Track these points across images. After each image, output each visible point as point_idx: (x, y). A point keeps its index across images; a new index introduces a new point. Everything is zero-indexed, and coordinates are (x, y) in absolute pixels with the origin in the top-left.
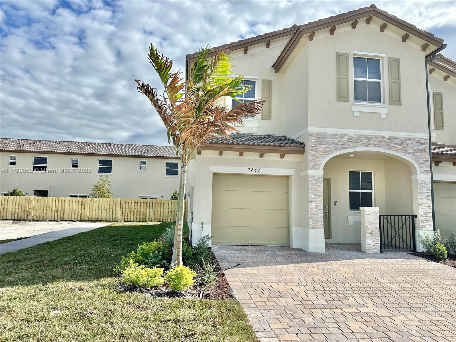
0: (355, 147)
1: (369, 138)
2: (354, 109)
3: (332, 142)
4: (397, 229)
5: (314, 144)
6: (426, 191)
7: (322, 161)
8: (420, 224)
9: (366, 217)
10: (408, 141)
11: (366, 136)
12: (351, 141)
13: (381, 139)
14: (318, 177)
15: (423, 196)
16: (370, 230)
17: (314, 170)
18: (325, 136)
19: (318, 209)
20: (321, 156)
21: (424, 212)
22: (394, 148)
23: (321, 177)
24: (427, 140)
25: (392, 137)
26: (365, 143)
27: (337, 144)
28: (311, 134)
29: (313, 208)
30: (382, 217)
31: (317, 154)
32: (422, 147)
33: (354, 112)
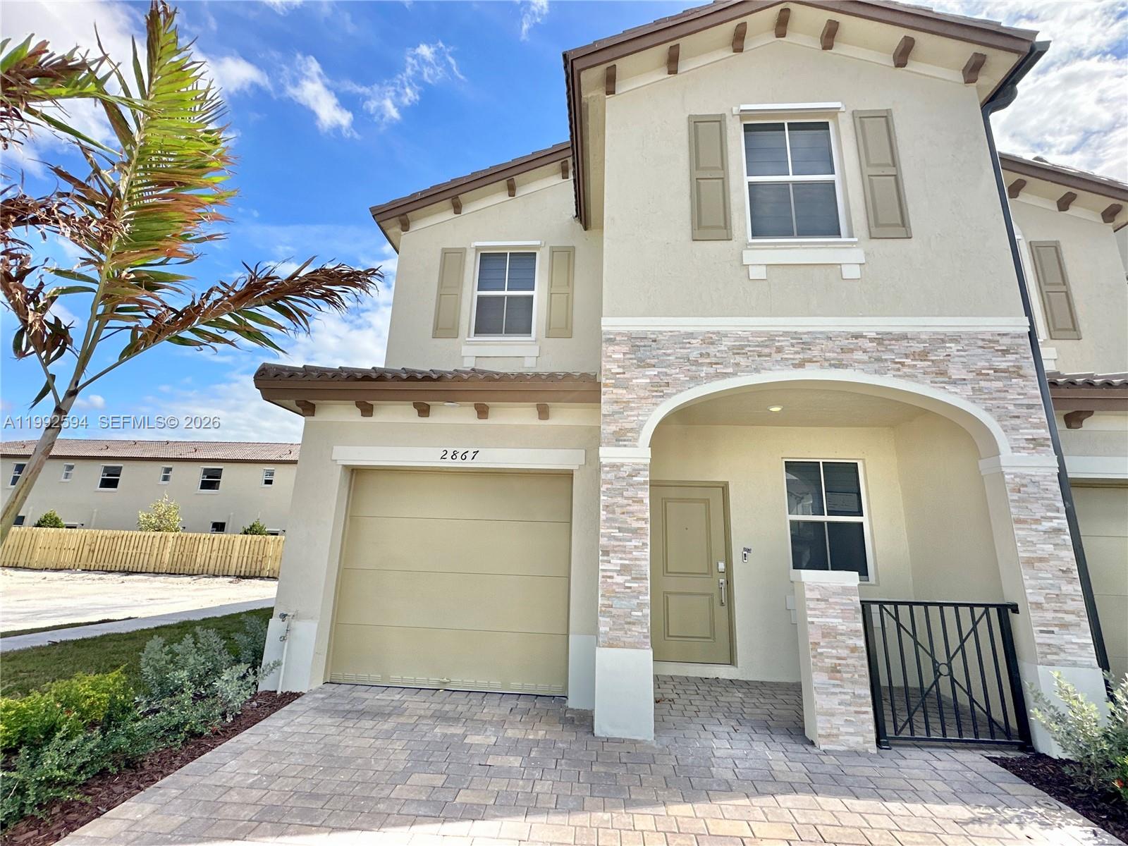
0: (757, 370)
1: (804, 342)
2: (748, 257)
3: (677, 358)
4: (941, 657)
5: (619, 367)
6: (1043, 514)
7: (646, 418)
8: (1038, 640)
9: (811, 609)
10: (948, 345)
11: (795, 335)
12: (744, 354)
13: (848, 341)
14: (634, 470)
15: (1034, 533)
16: (827, 657)
17: (620, 446)
18: (654, 341)
19: (633, 578)
20: (643, 401)
21: (1047, 591)
22: (899, 370)
23: (644, 470)
24: (1022, 337)
25: (888, 334)
26: (792, 356)
27: (696, 363)
28: (612, 337)
29: (615, 574)
30: (874, 608)
31: (630, 396)
32: (1006, 361)
33: (750, 267)
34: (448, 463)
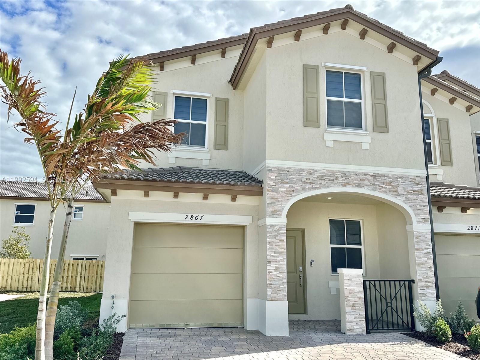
0: (328, 187)
1: (346, 176)
2: (327, 137)
3: (297, 180)
4: (389, 300)
5: (273, 182)
6: (425, 247)
7: (285, 206)
8: (419, 292)
9: (346, 283)
10: (398, 180)
11: (343, 172)
12: (323, 179)
13: (362, 176)
14: (280, 227)
15: (422, 254)
16: (351, 301)
17: (274, 217)
18: (288, 172)
19: (280, 273)
20: (283, 198)
21: (424, 275)
22: (380, 189)
23: (284, 228)
24: (424, 178)
25: (377, 174)
26: (341, 181)
27: (304, 182)
28: (270, 169)
29: (273, 271)
30: (368, 283)
31: (278, 196)
32: (417, 188)
33: (327, 141)
34: (189, 221)
